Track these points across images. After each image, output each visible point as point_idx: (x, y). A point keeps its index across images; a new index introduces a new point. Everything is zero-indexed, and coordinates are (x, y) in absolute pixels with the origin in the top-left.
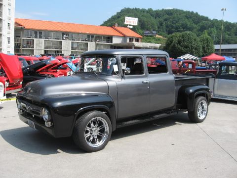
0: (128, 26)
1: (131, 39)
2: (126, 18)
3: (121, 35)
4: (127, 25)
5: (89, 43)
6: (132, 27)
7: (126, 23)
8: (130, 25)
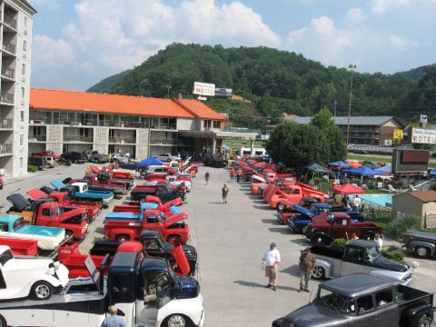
0: (200, 98)
1: (207, 122)
2: (196, 83)
3: (191, 116)
4: (198, 96)
5: (138, 130)
6: (205, 99)
7: (195, 92)
8: (202, 96)
